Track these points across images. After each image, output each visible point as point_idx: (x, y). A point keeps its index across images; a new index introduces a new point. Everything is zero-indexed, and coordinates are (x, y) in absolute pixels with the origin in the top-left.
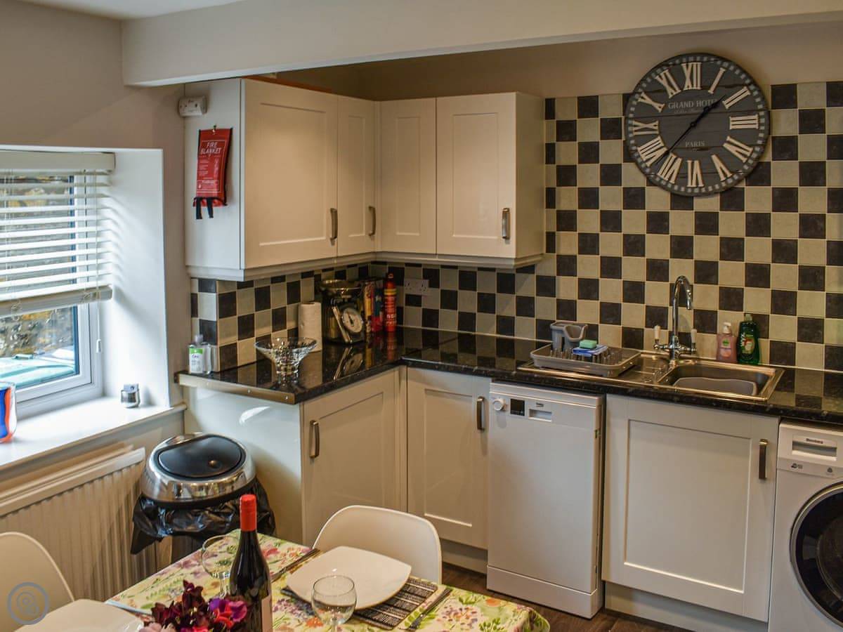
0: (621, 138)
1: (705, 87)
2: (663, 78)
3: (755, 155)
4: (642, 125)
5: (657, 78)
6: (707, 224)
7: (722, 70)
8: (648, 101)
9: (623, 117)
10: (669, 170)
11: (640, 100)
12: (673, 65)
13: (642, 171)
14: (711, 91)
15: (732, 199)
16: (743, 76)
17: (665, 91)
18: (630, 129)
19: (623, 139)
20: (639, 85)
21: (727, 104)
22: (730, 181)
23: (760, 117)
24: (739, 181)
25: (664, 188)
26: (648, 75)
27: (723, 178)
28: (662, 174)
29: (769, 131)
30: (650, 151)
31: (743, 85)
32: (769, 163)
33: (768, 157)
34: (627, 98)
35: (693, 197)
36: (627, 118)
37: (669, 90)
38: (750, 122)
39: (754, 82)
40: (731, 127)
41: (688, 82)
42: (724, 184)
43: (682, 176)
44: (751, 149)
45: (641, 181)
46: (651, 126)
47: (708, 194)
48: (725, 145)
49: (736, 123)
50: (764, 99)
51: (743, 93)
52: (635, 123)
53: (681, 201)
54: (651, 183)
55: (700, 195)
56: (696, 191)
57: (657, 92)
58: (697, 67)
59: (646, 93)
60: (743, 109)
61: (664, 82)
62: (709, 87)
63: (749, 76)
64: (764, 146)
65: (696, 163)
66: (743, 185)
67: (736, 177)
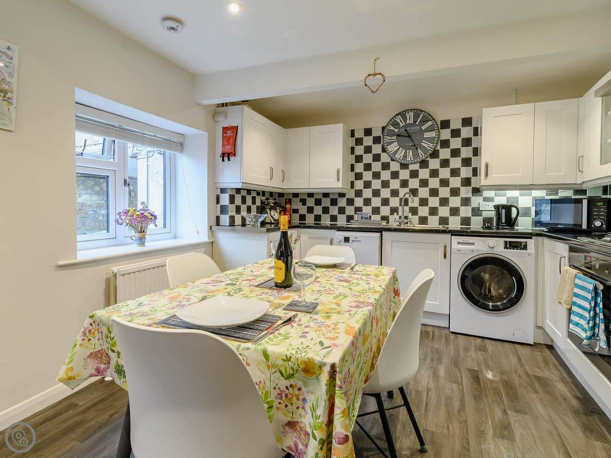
0: (380, 143)
2: (398, 120)
3: (433, 147)
4: (390, 138)
5: (396, 119)
6: (414, 174)
7: (422, 115)
8: (392, 128)
9: (382, 135)
10: (400, 155)
11: (389, 128)
12: (403, 114)
13: (389, 155)
14: (417, 123)
15: (424, 164)
16: (430, 117)
17: (399, 124)
18: (385, 139)
19: (382, 143)
20: (389, 122)
21: (423, 128)
22: (424, 157)
23: (436, 132)
24: (427, 157)
25: (397, 161)
26: (392, 118)
27: (421, 156)
28: (397, 156)
29: (439, 138)
30: (392, 148)
31: (430, 120)
32: (439, 150)
33: (438, 148)
34: (383, 128)
35: (408, 165)
36: (384, 135)
37: (401, 123)
38: (432, 134)
39: (434, 119)
40: (425, 137)
41: (408, 120)
42: (421, 159)
43: (405, 156)
44: (432, 145)
45: (388, 160)
46: (393, 138)
47: (415, 163)
48: (422, 144)
49: (427, 135)
50: (437, 125)
51: (430, 123)
52: (386, 137)
53: (404, 166)
54: (392, 160)
55: (411, 164)
56: (410, 162)
57: (396, 124)
58: (412, 114)
59: (392, 125)
60: (430, 129)
61: (399, 121)
62: (416, 122)
63: (432, 117)
64: (437, 143)
65: (411, 151)
66: (428, 159)
67: (426, 156)
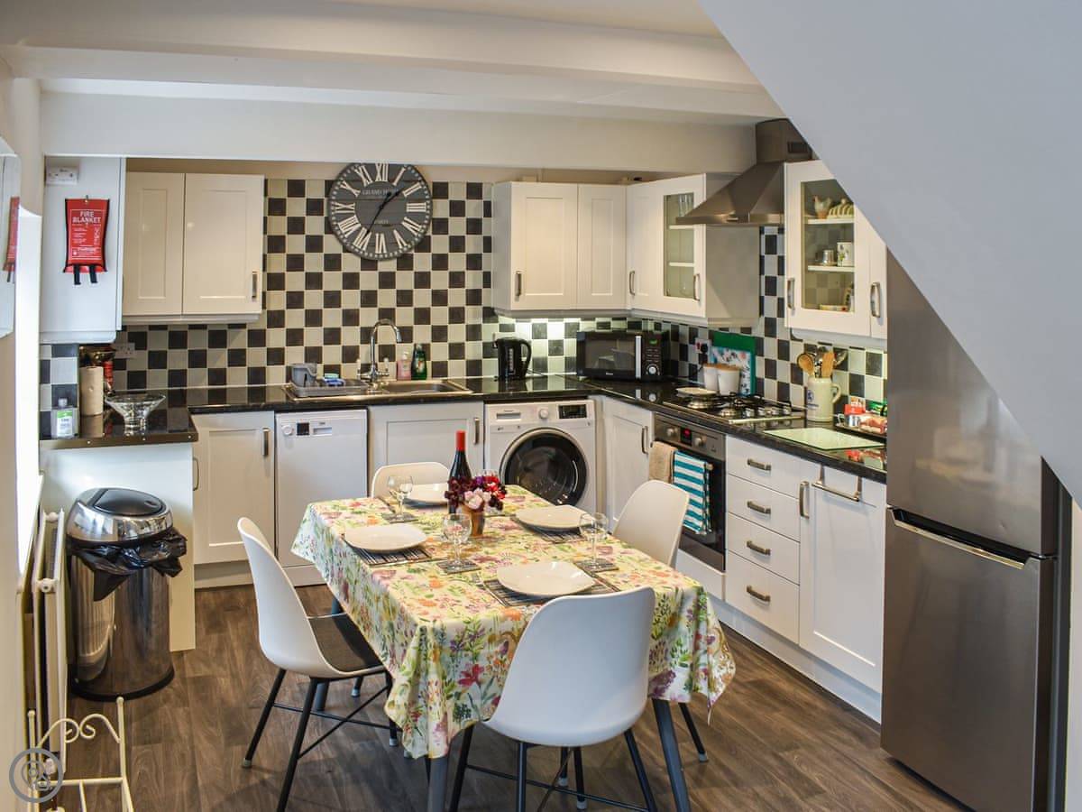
0: (322, 215)
1: (391, 180)
2: (359, 171)
3: (423, 231)
4: (342, 206)
5: (356, 172)
6: (387, 281)
7: (403, 170)
8: (348, 187)
9: (325, 200)
10: (361, 243)
11: (342, 186)
12: (369, 167)
13: (340, 241)
14: (395, 184)
15: (405, 262)
16: (417, 175)
17: (361, 180)
18: (332, 208)
19: (325, 215)
20: (341, 174)
21: (406, 193)
22: (405, 249)
23: (427, 204)
24: (410, 249)
25: (356, 254)
26: (348, 168)
27: (401, 247)
28: (357, 243)
29: (431, 214)
30: (348, 226)
31: (417, 181)
32: (430, 237)
33: (430, 233)
34: (329, 183)
35: (376, 262)
36: (330, 200)
37: (364, 180)
38: (420, 208)
39: (424, 180)
40: (408, 211)
41: (379, 175)
42: (401, 252)
43: (372, 245)
44: (420, 227)
45: (338, 249)
46: (349, 207)
47: (389, 259)
48: (404, 223)
49: (411, 208)
50: (429, 191)
51: (417, 187)
52: (337, 204)
53: (369, 264)
54: (346, 250)
55: (382, 260)
56: (381, 256)
57: (355, 181)
58: (386, 165)
59: (347, 181)
60: (416, 198)
61: (361, 174)
62: (393, 181)
63: (421, 175)
64: (428, 225)
65: (382, 236)
66: (413, 252)
67: (409, 246)
